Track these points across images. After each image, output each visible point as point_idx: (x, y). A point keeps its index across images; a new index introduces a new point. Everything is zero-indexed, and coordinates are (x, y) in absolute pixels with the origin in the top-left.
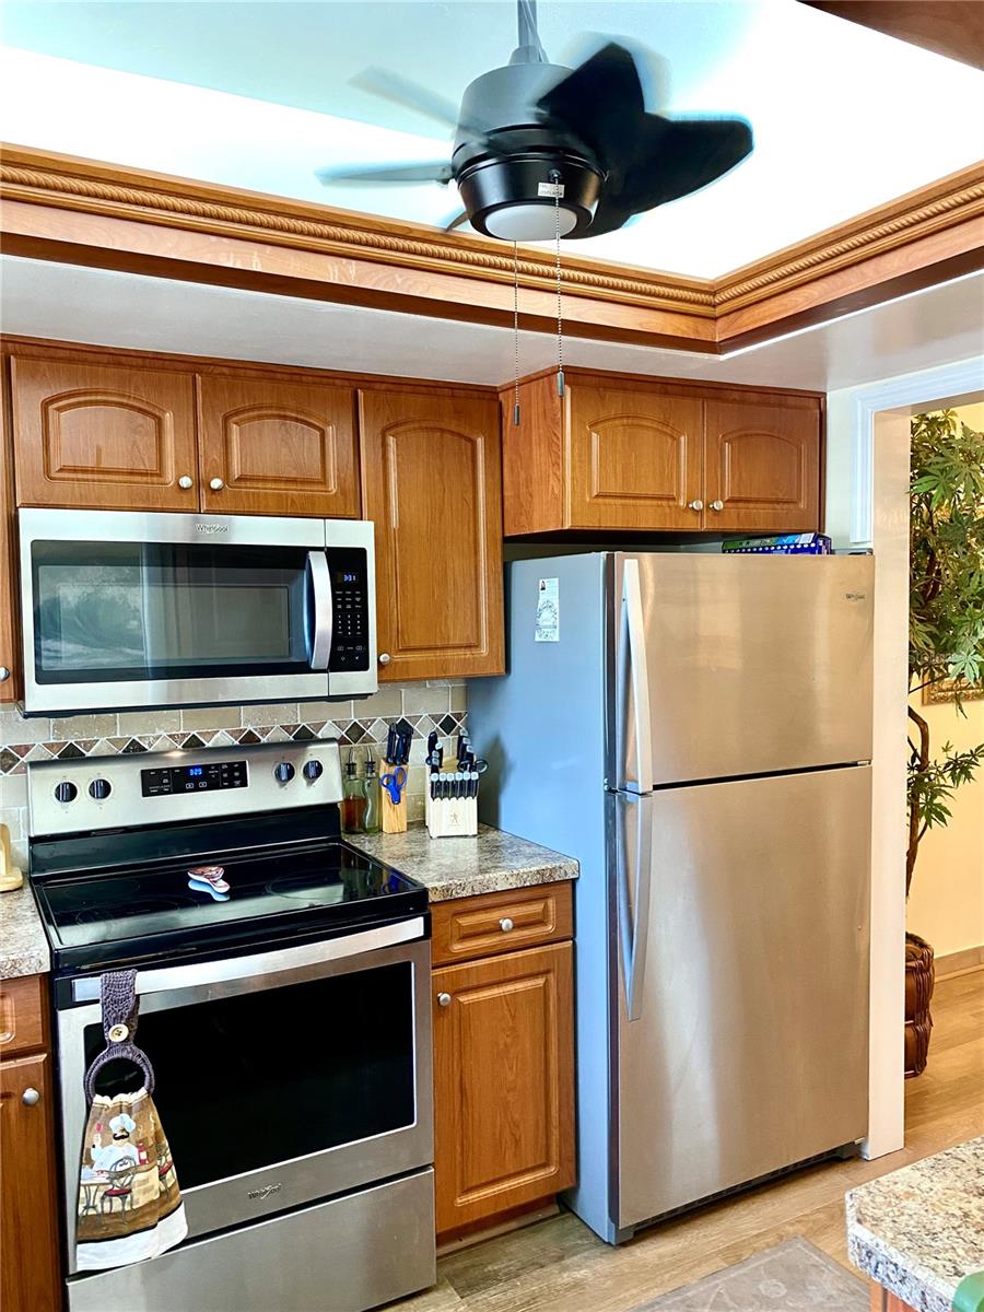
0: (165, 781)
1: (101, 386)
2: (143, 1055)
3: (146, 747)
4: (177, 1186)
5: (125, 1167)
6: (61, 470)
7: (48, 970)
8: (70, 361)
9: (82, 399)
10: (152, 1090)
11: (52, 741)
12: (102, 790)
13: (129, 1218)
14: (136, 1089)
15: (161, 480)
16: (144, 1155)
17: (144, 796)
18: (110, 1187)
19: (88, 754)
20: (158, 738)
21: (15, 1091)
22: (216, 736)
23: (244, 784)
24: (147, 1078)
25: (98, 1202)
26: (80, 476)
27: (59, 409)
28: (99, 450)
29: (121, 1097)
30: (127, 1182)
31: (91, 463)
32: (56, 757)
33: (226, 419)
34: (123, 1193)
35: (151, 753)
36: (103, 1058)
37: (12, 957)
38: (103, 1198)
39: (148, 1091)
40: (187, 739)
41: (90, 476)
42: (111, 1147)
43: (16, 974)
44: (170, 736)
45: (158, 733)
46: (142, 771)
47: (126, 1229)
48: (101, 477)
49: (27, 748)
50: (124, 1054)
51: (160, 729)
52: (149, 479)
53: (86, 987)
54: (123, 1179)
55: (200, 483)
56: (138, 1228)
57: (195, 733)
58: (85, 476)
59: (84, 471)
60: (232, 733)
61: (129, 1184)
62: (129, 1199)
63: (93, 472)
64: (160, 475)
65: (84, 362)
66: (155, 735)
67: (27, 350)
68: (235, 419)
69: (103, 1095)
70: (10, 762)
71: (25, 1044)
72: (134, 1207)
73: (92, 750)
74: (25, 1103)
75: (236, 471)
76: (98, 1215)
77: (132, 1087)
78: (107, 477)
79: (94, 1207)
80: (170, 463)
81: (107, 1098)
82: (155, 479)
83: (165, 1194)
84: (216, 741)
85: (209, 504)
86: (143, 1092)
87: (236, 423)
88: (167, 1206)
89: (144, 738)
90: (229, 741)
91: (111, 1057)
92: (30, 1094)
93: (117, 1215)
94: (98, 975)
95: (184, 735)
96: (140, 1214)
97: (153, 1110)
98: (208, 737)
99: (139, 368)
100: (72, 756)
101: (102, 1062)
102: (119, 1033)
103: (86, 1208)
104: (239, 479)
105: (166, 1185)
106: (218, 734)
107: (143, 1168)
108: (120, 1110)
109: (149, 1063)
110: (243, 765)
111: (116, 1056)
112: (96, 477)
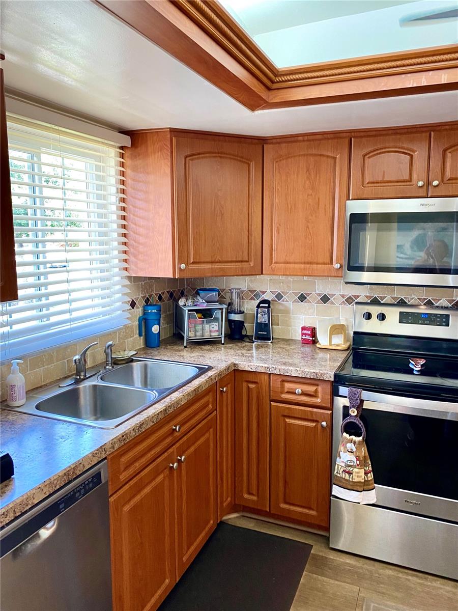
0: (410, 318)
1: (387, 145)
2: (362, 424)
3: (407, 302)
4: (373, 481)
5: (350, 464)
6: (368, 183)
7: (333, 380)
8: (375, 136)
9: (379, 151)
10: (365, 439)
11: (368, 295)
12: (382, 317)
13: (351, 483)
14: (359, 436)
15: (411, 183)
16: (358, 462)
17: (399, 323)
18: (345, 469)
19: (382, 302)
20: (413, 299)
21: (320, 421)
22: (440, 301)
23: (448, 325)
24: (363, 434)
25: (341, 472)
26: (375, 185)
27: (369, 158)
28: (384, 172)
29: (353, 437)
30: (351, 470)
31: (380, 179)
32: (369, 301)
33: (445, 151)
34: (350, 473)
35: (409, 305)
36: (348, 420)
37: (321, 372)
38: (342, 472)
39: (363, 438)
40: (426, 301)
41: (380, 185)
42: (346, 454)
43: (322, 378)
44: (418, 298)
45: (413, 296)
46: (400, 312)
47: (350, 487)
48: (384, 184)
49: (358, 297)
50: (355, 421)
51: (414, 295)
52: (405, 184)
53: (343, 390)
54: (350, 468)
55: (428, 183)
56: (354, 489)
57: (430, 298)
58: (378, 185)
59: (377, 182)
60: (448, 301)
61: (352, 471)
62: (351, 476)
63: (381, 183)
64: (410, 181)
65: (381, 135)
66: (411, 297)
67: (359, 134)
68: (450, 150)
69: (347, 434)
70: (351, 301)
71: (324, 405)
72: (353, 480)
73: (384, 300)
74: (322, 426)
75: (448, 175)
76: (340, 477)
77: (358, 435)
78: (387, 184)
79: (340, 474)
80: (414, 176)
81: (348, 435)
82: (408, 183)
83: (366, 482)
84: (440, 304)
85: (433, 192)
86: (361, 438)
87: (449, 152)
88: (368, 487)
89: (407, 298)
90: (446, 304)
91: (350, 420)
92: (324, 424)
93: (346, 480)
94: (348, 387)
95: (425, 299)
96: (355, 484)
97: (364, 447)
98: (436, 301)
99: (405, 133)
100: (375, 302)
101: (347, 421)
102: (353, 412)
103: (337, 473)
104: (449, 180)
105: (368, 478)
106: (442, 301)
107: (358, 467)
108: (351, 441)
109: (364, 427)
110: (448, 316)
111: (352, 420)
112: (382, 184)
